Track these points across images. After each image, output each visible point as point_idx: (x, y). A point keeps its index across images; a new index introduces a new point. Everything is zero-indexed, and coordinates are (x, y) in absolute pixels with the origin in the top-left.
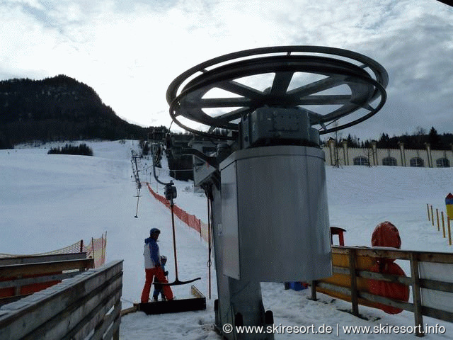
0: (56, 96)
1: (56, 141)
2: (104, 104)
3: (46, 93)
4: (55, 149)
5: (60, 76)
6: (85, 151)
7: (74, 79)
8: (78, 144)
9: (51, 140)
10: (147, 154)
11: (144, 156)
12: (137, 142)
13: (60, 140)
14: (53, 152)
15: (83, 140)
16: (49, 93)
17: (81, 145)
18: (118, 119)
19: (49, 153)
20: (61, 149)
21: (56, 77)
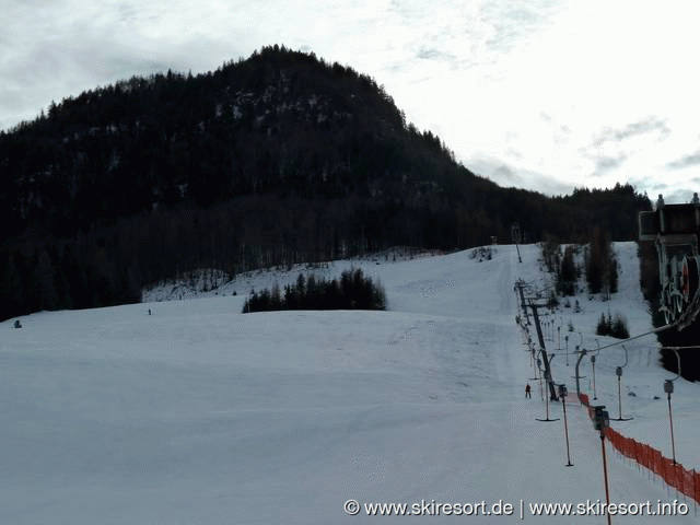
0: (260, 119)
1: (268, 267)
2: (412, 128)
3: (228, 112)
4: (265, 295)
5: (267, 51)
6: (361, 296)
7: (312, 58)
8: (334, 271)
9: (254, 266)
10: (570, 291)
11: (562, 300)
12: (532, 252)
13: (277, 262)
14: (259, 304)
15: (351, 255)
16: (237, 113)
17: (345, 276)
18: (464, 173)
19: (246, 310)
20: (283, 293)
21: (255, 57)
